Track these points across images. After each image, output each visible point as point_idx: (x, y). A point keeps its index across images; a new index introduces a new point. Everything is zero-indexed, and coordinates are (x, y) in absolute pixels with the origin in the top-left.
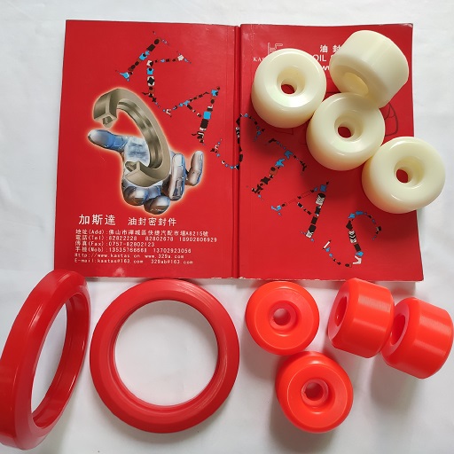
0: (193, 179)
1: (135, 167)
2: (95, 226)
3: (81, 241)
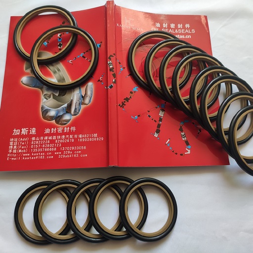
0: (87, 101)
1: (49, 96)
2: (23, 136)
3: (13, 145)
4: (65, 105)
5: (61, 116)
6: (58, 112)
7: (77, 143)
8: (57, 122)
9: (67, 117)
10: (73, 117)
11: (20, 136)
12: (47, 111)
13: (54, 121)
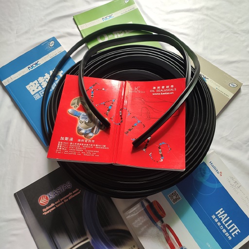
1: (83, 122)
2: (66, 141)
3: (60, 146)
4: (91, 128)
5: (88, 134)
6: (86, 131)
7: (94, 149)
8: (85, 137)
9: (91, 135)
10: (94, 135)
11: (64, 141)
12: (80, 130)
13: (83, 136)
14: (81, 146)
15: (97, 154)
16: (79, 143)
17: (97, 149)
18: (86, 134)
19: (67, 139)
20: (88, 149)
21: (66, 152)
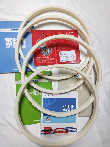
0: (51, 52)
1: (43, 50)
2: (39, 59)
3: (37, 61)
4: (47, 52)
7: (50, 60)
9: (47, 55)
10: (49, 55)
11: (38, 59)
12: (43, 54)
14: (45, 60)
15: (51, 62)
16: (44, 58)
17: (51, 60)
18: (45, 55)
19: (39, 58)
20: (48, 60)
21: (40, 63)
